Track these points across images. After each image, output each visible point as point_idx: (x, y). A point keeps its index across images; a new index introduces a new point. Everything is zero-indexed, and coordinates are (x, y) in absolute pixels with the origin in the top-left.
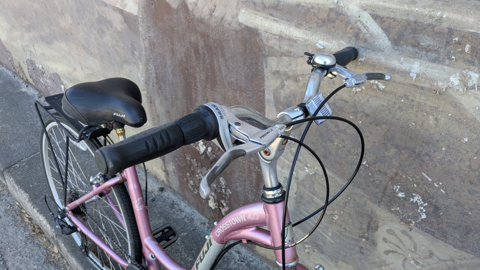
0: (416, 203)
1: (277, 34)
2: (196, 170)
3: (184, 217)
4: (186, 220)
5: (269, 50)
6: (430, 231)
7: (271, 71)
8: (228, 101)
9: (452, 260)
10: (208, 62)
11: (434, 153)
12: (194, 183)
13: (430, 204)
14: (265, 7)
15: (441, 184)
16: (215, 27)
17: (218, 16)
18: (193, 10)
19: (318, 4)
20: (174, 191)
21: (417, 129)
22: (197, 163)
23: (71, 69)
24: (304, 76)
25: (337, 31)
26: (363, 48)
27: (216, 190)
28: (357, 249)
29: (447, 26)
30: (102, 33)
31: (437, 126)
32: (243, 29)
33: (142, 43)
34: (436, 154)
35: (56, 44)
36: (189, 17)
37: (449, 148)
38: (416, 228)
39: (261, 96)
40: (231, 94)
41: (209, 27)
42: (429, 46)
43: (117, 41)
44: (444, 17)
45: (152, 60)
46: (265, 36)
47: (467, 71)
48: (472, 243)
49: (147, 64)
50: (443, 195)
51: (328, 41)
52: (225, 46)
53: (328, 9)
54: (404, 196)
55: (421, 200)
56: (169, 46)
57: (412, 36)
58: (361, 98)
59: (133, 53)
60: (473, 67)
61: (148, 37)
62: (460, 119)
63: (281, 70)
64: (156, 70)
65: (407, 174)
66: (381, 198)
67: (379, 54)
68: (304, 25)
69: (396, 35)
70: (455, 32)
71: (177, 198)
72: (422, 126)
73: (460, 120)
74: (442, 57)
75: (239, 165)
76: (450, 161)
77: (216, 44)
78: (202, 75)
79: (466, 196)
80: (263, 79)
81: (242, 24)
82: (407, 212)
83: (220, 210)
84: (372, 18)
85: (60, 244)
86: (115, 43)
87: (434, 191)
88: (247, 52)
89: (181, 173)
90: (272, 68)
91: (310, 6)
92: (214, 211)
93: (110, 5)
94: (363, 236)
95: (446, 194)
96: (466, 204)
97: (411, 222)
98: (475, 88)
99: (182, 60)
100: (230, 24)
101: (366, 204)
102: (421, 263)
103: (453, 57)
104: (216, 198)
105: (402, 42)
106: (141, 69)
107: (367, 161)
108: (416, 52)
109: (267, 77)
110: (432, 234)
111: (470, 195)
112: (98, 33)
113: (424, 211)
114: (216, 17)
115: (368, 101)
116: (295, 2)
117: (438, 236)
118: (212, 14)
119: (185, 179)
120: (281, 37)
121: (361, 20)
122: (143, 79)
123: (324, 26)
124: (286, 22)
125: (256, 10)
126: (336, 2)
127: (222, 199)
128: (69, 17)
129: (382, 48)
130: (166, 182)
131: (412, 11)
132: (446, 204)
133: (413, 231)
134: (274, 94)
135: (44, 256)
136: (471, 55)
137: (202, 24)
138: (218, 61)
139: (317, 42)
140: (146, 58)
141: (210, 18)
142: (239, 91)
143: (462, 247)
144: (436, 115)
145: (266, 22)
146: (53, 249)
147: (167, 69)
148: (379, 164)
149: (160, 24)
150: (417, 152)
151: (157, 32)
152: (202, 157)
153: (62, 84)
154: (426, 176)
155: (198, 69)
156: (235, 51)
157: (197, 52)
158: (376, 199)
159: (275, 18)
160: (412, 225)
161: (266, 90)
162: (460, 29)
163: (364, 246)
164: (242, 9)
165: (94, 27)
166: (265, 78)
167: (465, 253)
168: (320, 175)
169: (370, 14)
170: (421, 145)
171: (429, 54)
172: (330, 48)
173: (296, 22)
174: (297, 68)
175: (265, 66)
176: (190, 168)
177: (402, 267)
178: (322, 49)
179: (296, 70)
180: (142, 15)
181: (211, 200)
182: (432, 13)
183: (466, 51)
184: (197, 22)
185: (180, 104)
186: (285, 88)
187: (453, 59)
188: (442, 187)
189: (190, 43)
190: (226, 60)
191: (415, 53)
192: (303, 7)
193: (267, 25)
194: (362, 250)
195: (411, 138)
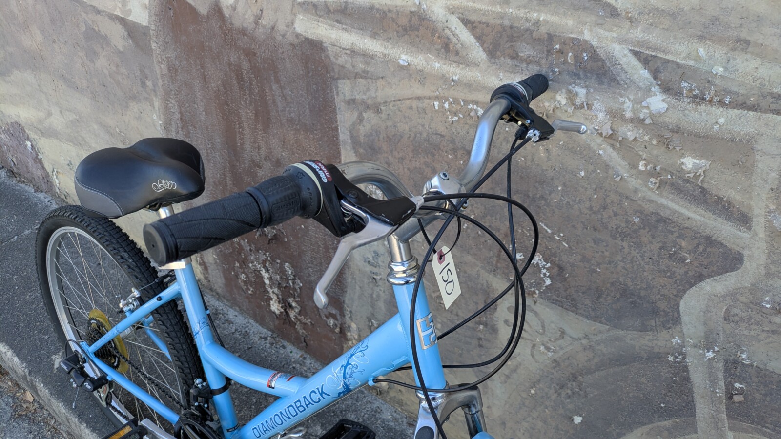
0: (538, 264)
1: (347, 48)
2: (249, 257)
3: (233, 330)
4: (237, 335)
5: (339, 71)
6: (557, 301)
7: (344, 99)
8: (289, 147)
9: (586, 337)
10: (257, 91)
11: (550, 194)
12: (247, 277)
13: (553, 263)
14: (329, 11)
15: (562, 235)
16: (264, 40)
17: (266, 25)
18: (231, 16)
19: (397, 7)
20: (217, 294)
21: (527, 165)
22: (250, 246)
23: (42, 115)
24: (387, 104)
25: (422, 41)
26: (456, 62)
27: (279, 284)
28: (475, 342)
29: (546, 31)
30: (92, 55)
31: (549, 159)
32: (303, 42)
33: (157, 68)
34: (553, 195)
35: (16, 75)
36: (226, 27)
37: (566, 186)
38: (541, 300)
39: (334, 137)
40: (293, 137)
41: (254, 40)
42: (529, 57)
43: (117, 66)
44: (541, 19)
45: (173, 92)
46: (333, 51)
47: (573, 85)
48: (605, 310)
49: (166, 99)
50: (566, 250)
51: (413, 56)
52: (279, 67)
53: (409, 12)
54: (522, 257)
55: (542, 259)
56: (197, 70)
57: (508, 45)
58: (459, 130)
59: (143, 84)
60: (578, 81)
61: (166, 57)
62: (573, 147)
63: (357, 97)
64: (180, 107)
65: (523, 227)
66: (496, 265)
67: (475, 69)
68: (381, 35)
69: (491, 44)
70: (555, 39)
71: (221, 305)
72: (533, 160)
73: (573, 150)
74: (544, 69)
75: (310, 241)
76: (568, 203)
77: (266, 65)
78: (249, 111)
79: (592, 247)
80: (334, 111)
81: (301, 35)
82: (528, 279)
83: (287, 313)
84: (461, 24)
85: (37, 384)
86: (114, 69)
87: (556, 246)
88: (310, 74)
89: (226, 263)
90: (344, 95)
91: (386, 9)
92: (278, 317)
93: (104, 11)
94: (480, 321)
95: (570, 247)
96: (593, 259)
97: (534, 292)
98: (584, 107)
99: (219, 90)
100: (283, 36)
101: (479, 276)
102: (552, 348)
103: (557, 70)
104: (280, 297)
105: (498, 53)
106: (157, 108)
107: (475, 214)
108: (516, 65)
109: (339, 109)
110: (561, 305)
111: (595, 246)
112: (87, 56)
113: (548, 274)
114: (264, 27)
115: (468, 133)
116: (367, 4)
117: (567, 307)
118: (258, 22)
119: (233, 273)
120: (353, 52)
121: (449, 26)
122: (160, 122)
123: (406, 36)
124: (358, 32)
125: (317, 15)
126: (418, 4)
127: (289, 297)
128: (38, 32)
129: (477, 62)
130: (204, 282)
131: (506, 13)
132: (571, 261)
133: (537, 304)
134: (350, 132)
135: (10, 409)
136: (576, 66)
137: (245, 37)
138: (271, 89)
139: (400, 58)
140: (164, 90)
141: (256, 27)
142: (303, 131)
143: (596, 317)
144: (546, 145)
145: (332, 31)
146: (25, 396)
147: (197, 105)
148: (489, 217)
149: (183, 38)
150: (531, 195)
151: (179, 50)
152: (256, 235)
153: (28, 139)
154: (544, 227)
155: (242, 103)
156: (293, 74)
157: (240, 77)
158: (491, 267)
159: (344, 26)
160: (536, 296)
161: (339, 128)
162: (560, 34)
163: (483, 337)
164: (299, 14)
165: (79, 46)
166: (337, 109)
167: (600, 324)
168: (420, 242)
169: (459, 18)
170: (535, 186)
171: (530, 66)
172: (416, 64)
173: (371, 31)
174: (377, 94)
175: (335, 93)
176: (240, 254)
177: (531, 357)
178: (406, 66)
179: (376, 96)
180: (155, 26)
181: (274, 300)
182: (528, 15)
183: (570, 61)
184: (237, 34)
185: (219, 156)
186: (364, 123)
187: (556, 72)
188: (563, 239)
189: (230, 65)
190: (281, 88)
191: (514, 66)
192: (378, 10)
193: (333, 36)
194: (481, 342)
195: (522, 178)
